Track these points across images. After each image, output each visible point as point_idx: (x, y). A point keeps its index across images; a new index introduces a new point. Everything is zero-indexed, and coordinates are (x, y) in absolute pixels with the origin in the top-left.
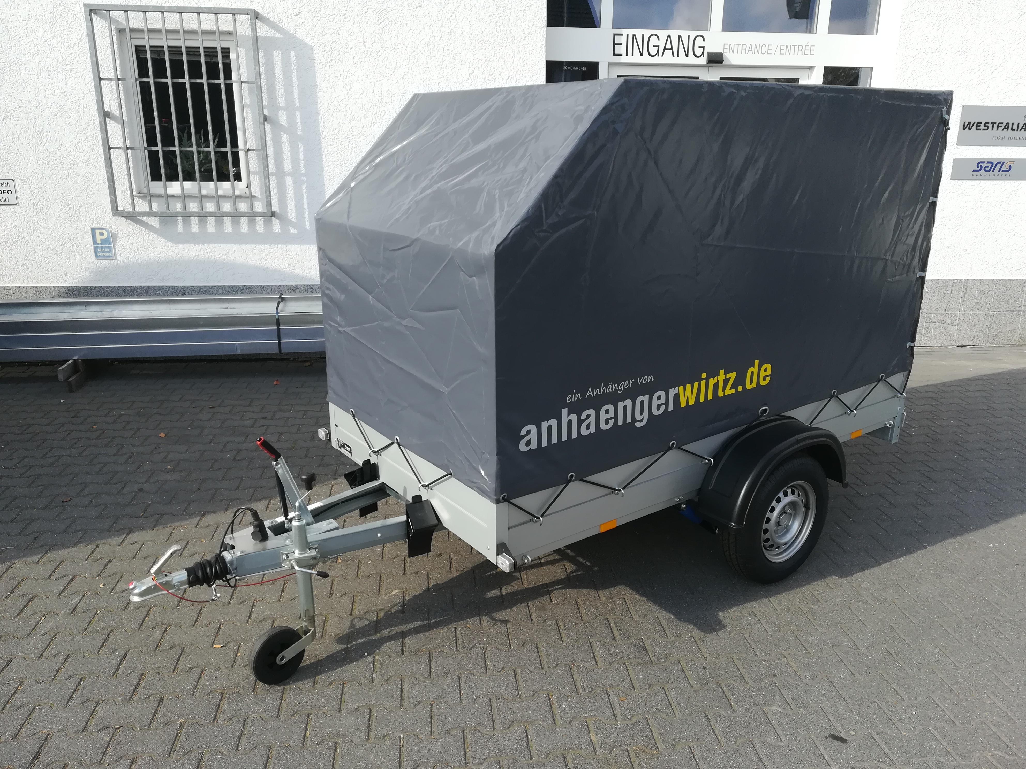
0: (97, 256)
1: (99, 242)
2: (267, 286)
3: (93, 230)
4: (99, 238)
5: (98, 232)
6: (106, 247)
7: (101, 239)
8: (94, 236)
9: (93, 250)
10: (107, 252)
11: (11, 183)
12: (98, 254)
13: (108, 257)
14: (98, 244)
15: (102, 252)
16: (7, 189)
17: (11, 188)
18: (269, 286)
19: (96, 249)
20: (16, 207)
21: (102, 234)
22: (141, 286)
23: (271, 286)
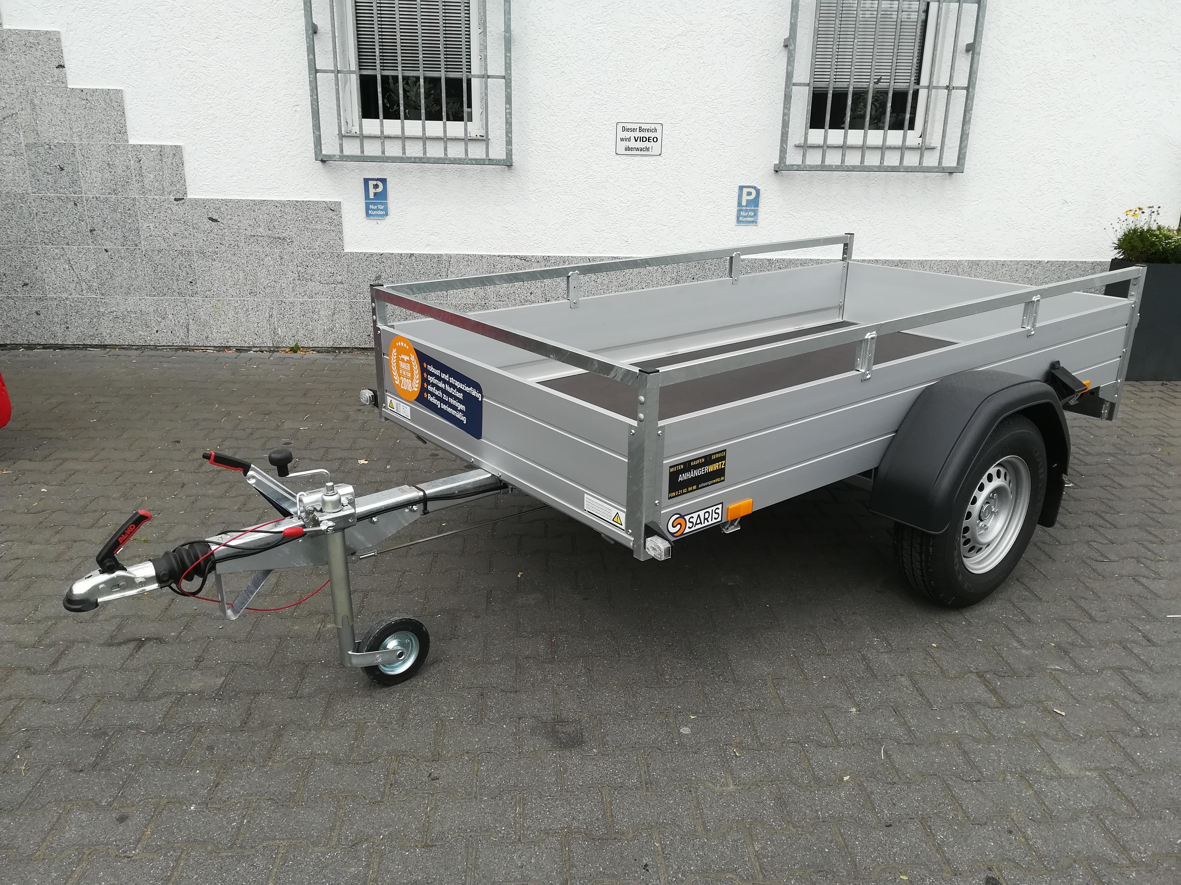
0: (738, 221)
1: (744, 203)
2: (926, 261)
3: (741, 188)
4: (745, 198)
5: (745, 191)
6: (751, 210)
7: (747, 200)
8: (740, 196)
9: (735, 214)
10: (751, 217)
11: (658, 127)
12: (740, 218)
13: (749, 222)
14: (743, 206)
15: (746, 217)
16: (652, 135)
17: (658, 135)
18: (928, 261)
19: (739, 211)
20: (659, 157)
21: (749, 194)
22: (781, 259)
23: (931, 261)
